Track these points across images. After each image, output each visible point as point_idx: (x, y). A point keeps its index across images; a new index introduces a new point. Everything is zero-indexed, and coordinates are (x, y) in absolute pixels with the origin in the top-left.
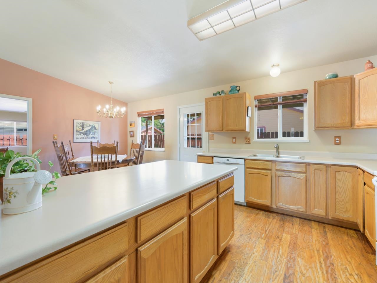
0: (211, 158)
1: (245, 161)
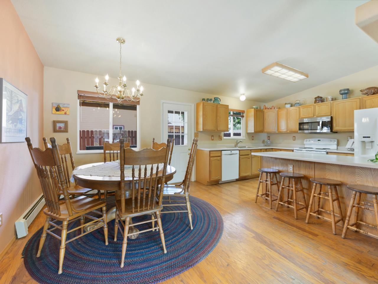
0: (220, 152)
1: (239, 151)
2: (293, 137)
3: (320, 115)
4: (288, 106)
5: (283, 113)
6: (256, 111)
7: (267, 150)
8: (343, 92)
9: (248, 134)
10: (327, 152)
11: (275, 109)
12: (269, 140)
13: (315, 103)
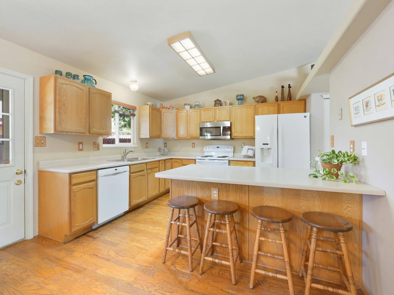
1: (130, 167)
2: (193, 143)
3: (220, 120)
4: (188, 107)
5: (183, 114)
6: (152, 108)
7: (166, 160)
8: (239, 97)
9: (141, 140)
10: (229, 160)
11: (173, 109)
12: (166, 147)
13: (215, 106)
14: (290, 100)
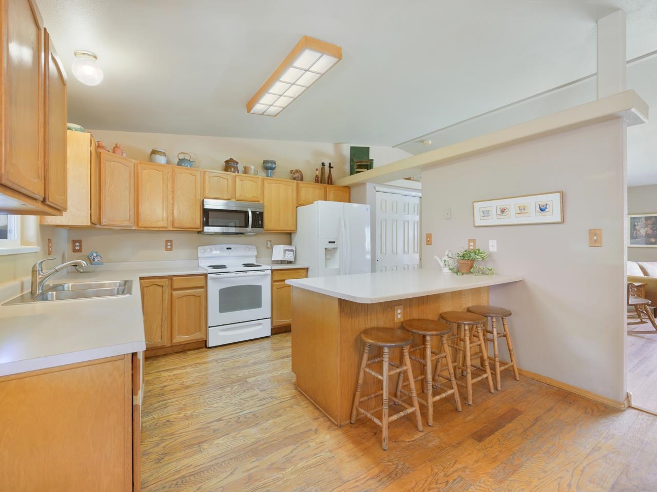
2: (167, 241)
3: (243, 198)
8: (266, 164)
13: (227, 170)
14: (331, 184)
